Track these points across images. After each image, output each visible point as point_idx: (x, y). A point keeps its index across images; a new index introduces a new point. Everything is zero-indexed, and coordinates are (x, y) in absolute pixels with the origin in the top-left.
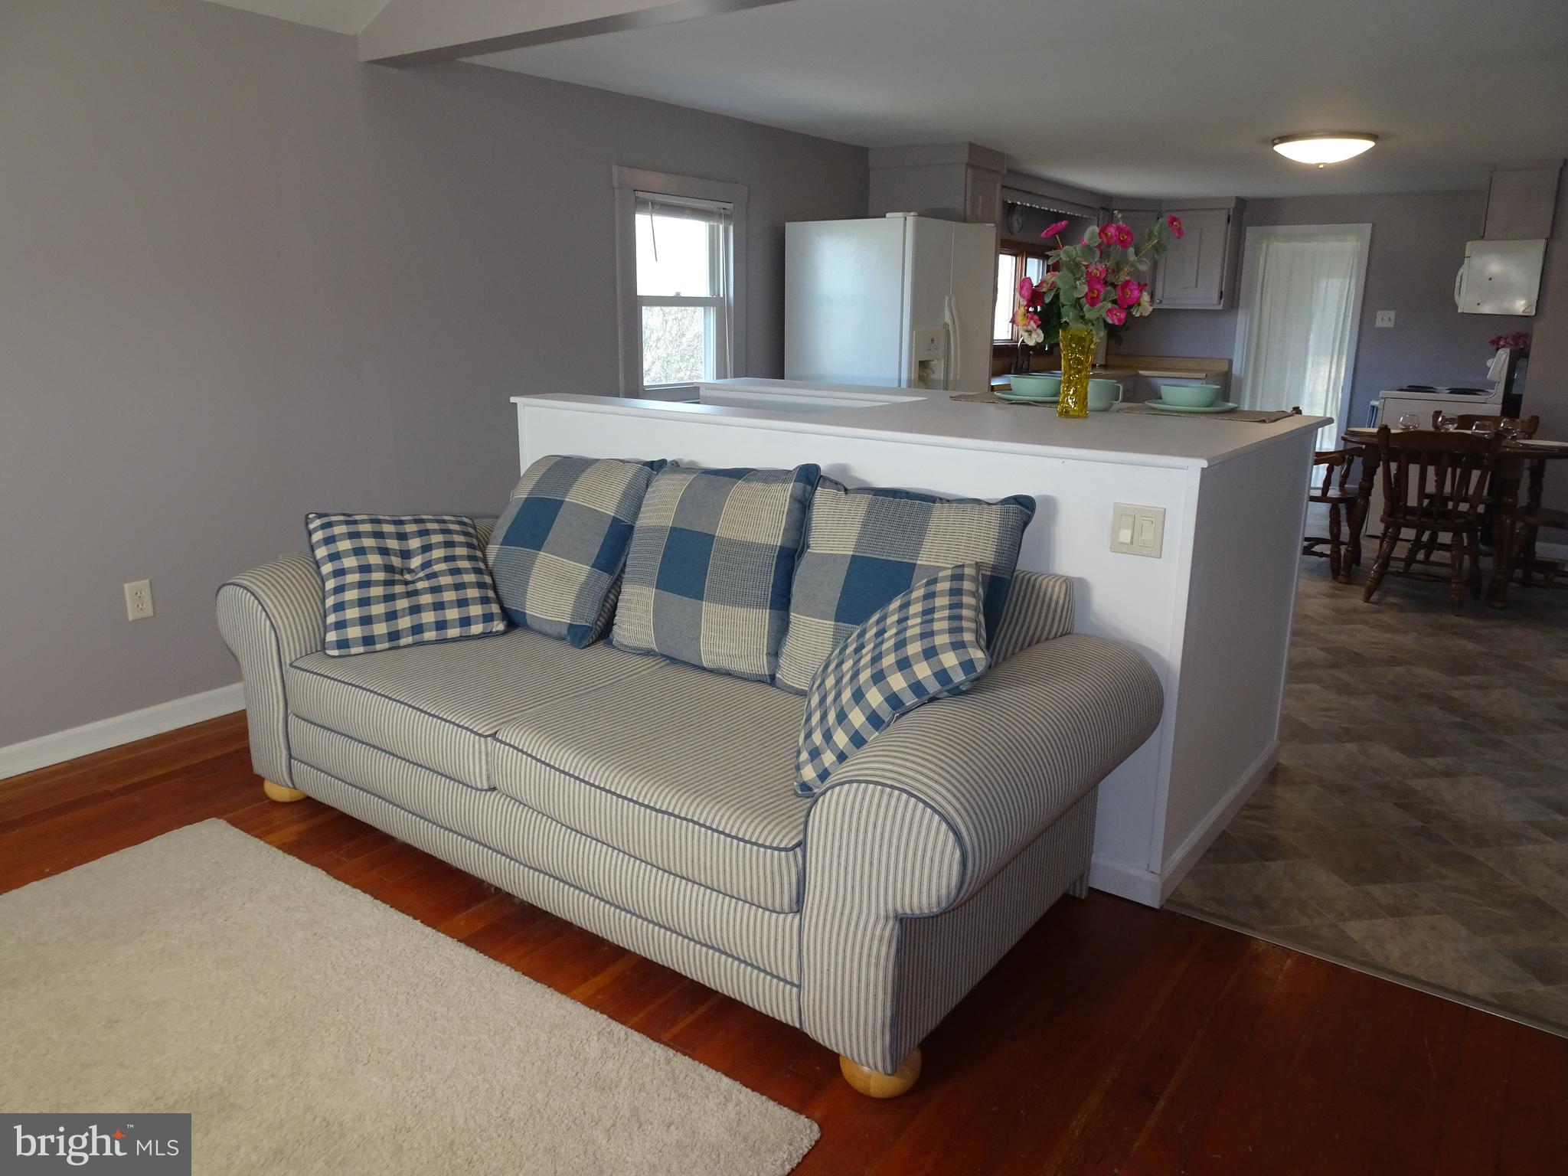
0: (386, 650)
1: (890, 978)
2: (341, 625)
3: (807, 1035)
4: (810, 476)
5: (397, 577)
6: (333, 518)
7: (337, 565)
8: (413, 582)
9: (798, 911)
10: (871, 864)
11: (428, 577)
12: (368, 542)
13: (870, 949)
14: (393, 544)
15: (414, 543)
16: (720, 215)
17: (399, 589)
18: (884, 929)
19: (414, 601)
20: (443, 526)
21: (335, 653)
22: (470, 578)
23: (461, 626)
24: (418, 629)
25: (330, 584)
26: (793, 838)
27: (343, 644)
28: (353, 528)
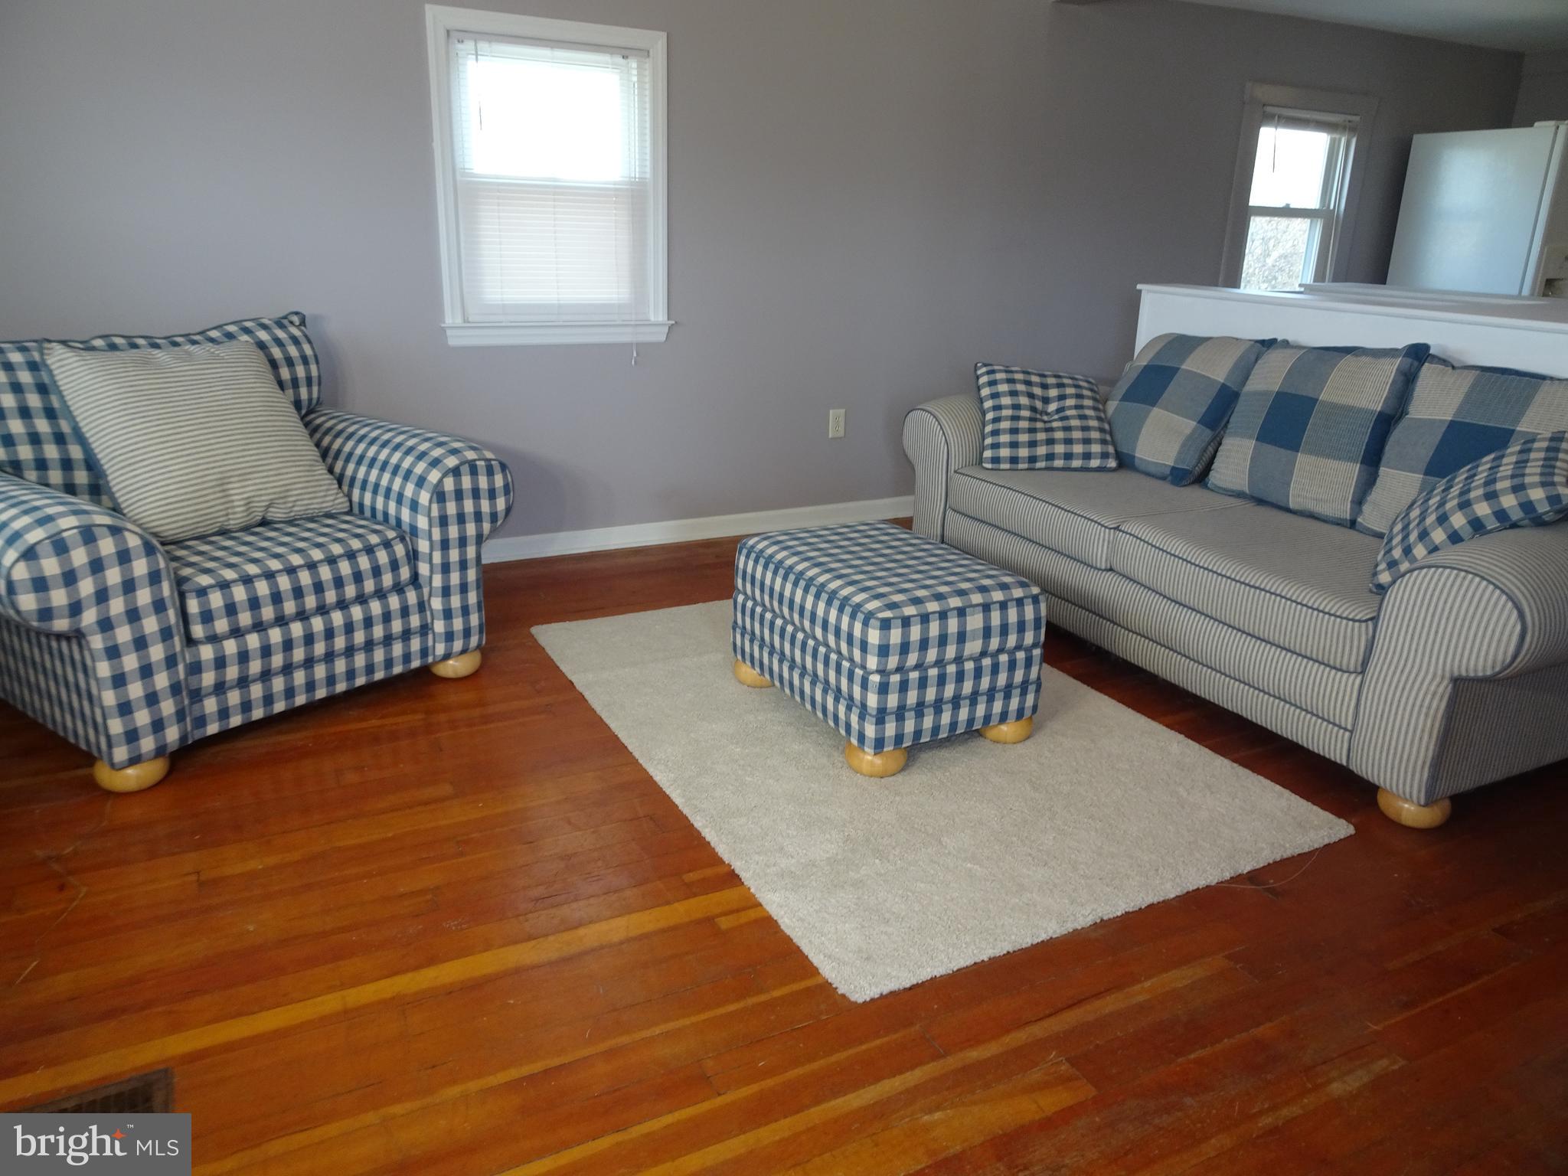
0: (1025, 470)
1: (1437, 725)
2: (995, 446)
3: (1352, 772)
4: (1419, 354)
5: (1038, 416)
6: (996, 368)
7: (996, 402)
8: (1050, 422)
9: (1361, 673)
10: (1437, 632)
11: (1062, 419)
12: (1021, 387)
13: (1423, 700)
14: (1037, 391)
15: (1053, 393)
16: (1345, 128)
17: (1039, 425)
18: (1438, 686)
19: (1050, 435)
20: (1076, 383)
21: (989, 466)
22: (1094, 423)
23: (1083, 459)
24: (1050, 457)
25: (990, 416)
26: (1367, 614)
27: (996, 460)
28: (1010, 376)
